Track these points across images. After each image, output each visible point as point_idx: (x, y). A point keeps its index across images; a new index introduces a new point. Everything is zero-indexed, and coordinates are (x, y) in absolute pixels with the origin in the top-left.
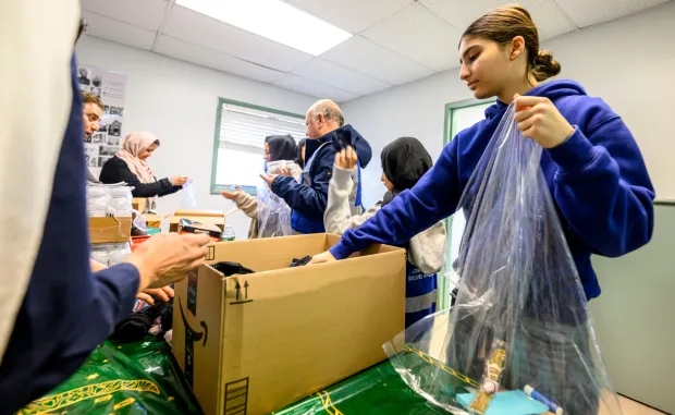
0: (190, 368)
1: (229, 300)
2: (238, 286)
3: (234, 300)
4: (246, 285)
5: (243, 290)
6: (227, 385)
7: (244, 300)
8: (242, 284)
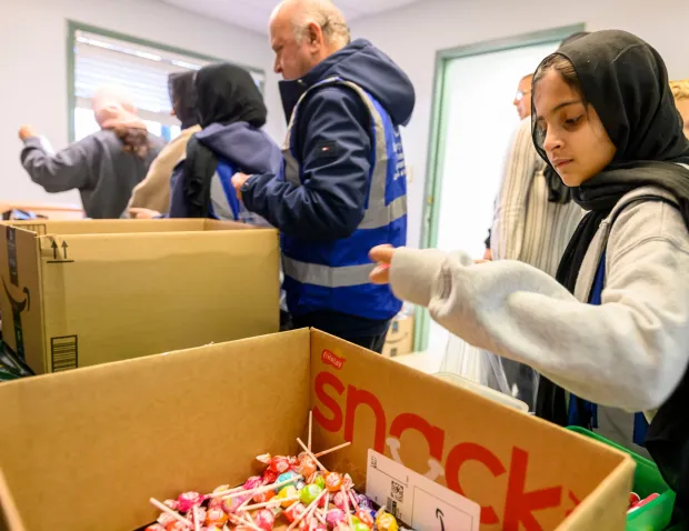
0: (20, 344)
1: (45, 259)
2: (54, 245)
3: (52, 259)
4: (64, 245)
5: (60, 250)
6: (52, 339)
7: (64, 259)
8: (59, 244)
